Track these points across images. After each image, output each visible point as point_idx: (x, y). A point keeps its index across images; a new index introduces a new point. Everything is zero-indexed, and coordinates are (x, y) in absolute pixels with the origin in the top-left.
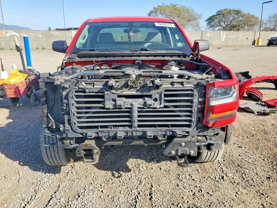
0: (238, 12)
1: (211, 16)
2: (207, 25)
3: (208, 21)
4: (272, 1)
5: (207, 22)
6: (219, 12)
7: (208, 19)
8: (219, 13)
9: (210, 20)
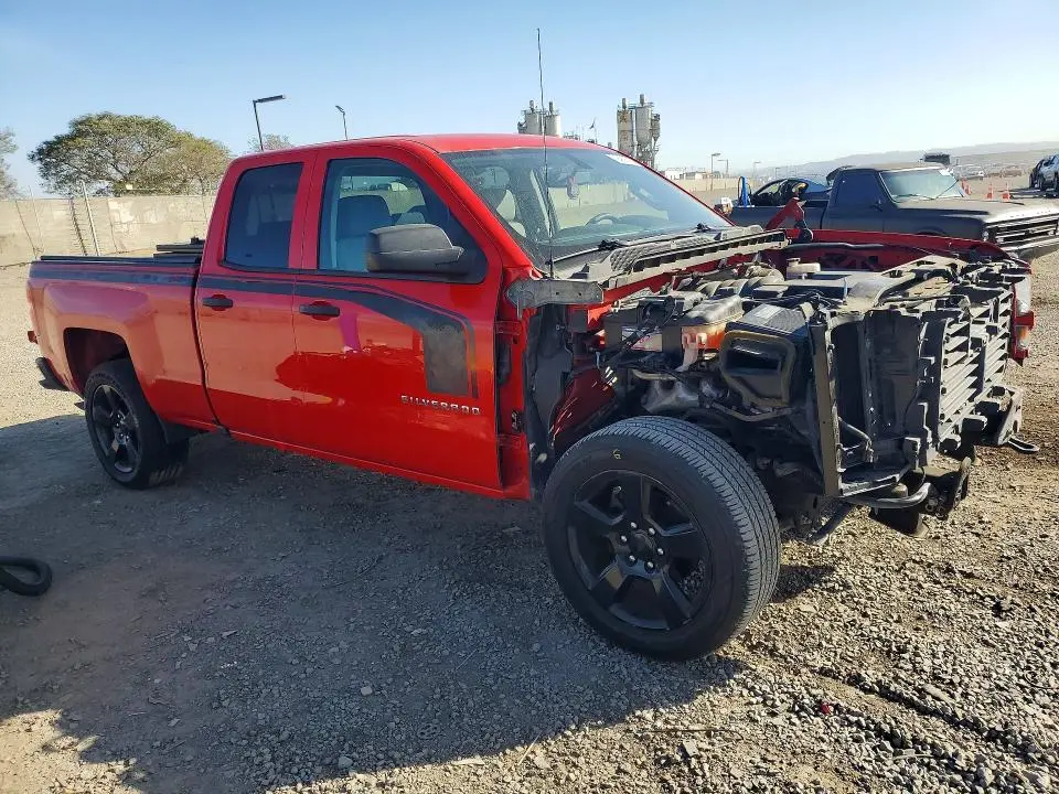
0: (156, 128)
1: (51, 138)
2: (45, 176)
3: (40, 159)
4: (281, 97)
5: (38, 164)
6: (81, 123)
7: (40, 151)
8: (82, 129)
9: (51, 155)
